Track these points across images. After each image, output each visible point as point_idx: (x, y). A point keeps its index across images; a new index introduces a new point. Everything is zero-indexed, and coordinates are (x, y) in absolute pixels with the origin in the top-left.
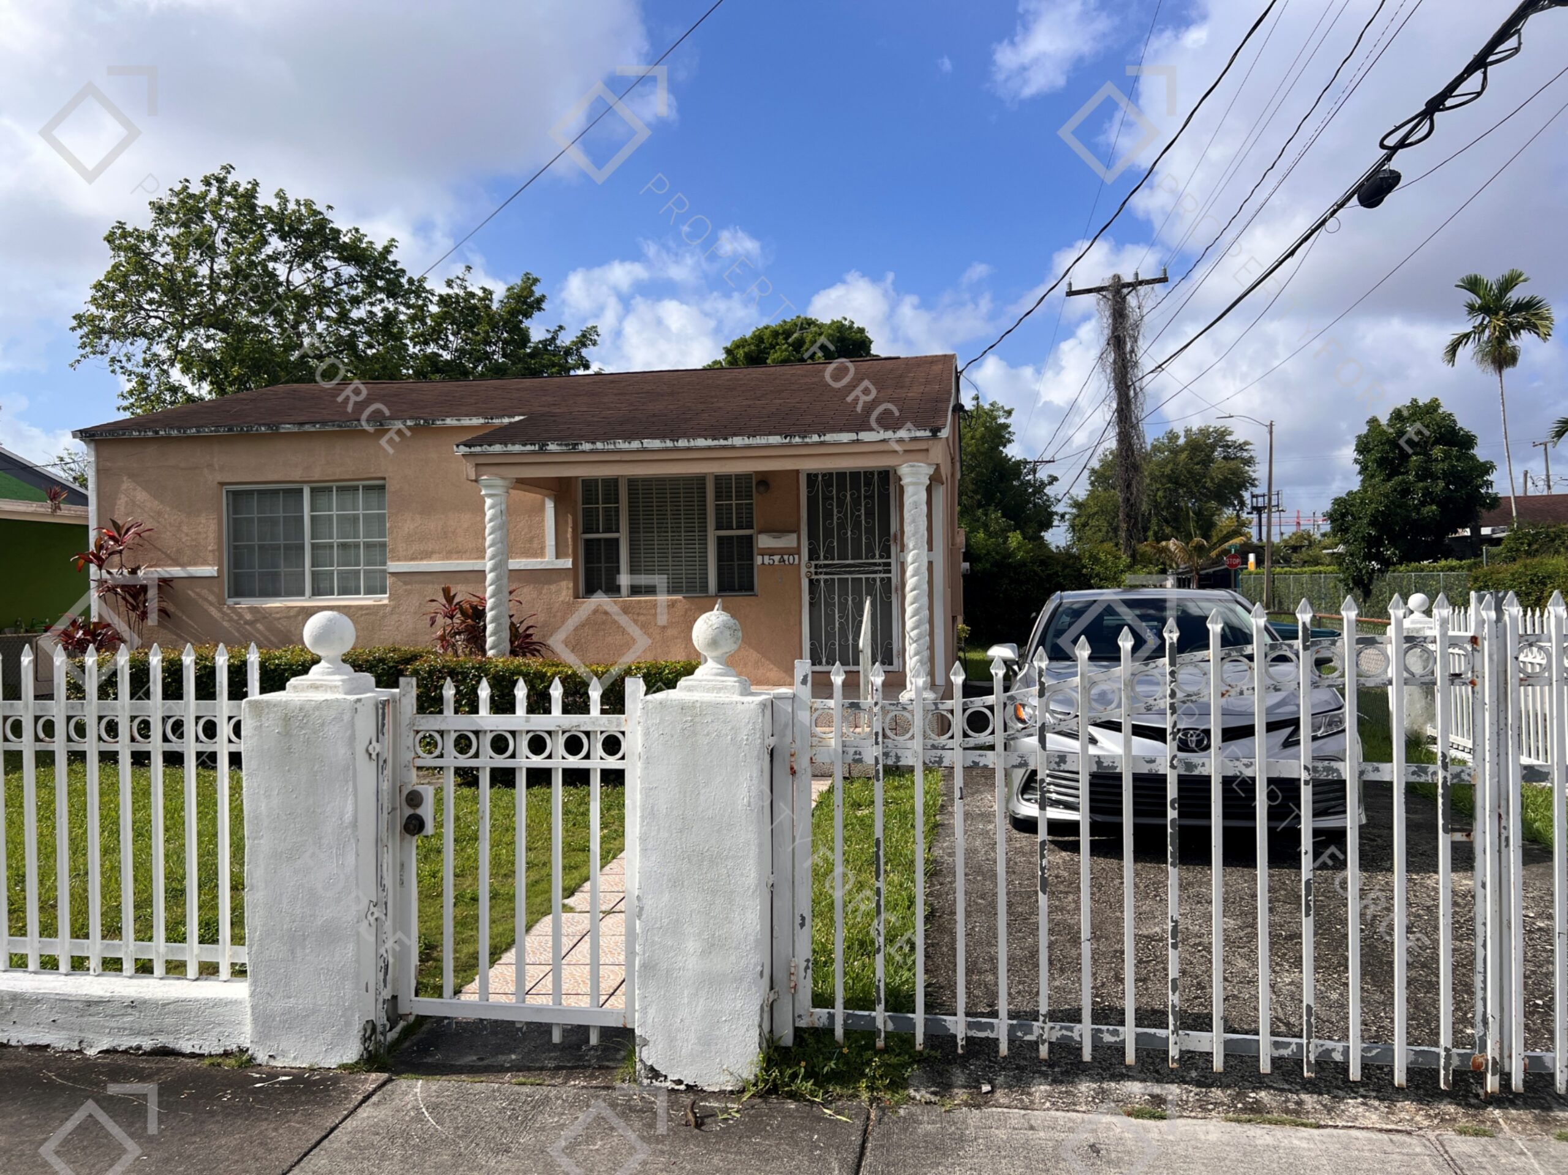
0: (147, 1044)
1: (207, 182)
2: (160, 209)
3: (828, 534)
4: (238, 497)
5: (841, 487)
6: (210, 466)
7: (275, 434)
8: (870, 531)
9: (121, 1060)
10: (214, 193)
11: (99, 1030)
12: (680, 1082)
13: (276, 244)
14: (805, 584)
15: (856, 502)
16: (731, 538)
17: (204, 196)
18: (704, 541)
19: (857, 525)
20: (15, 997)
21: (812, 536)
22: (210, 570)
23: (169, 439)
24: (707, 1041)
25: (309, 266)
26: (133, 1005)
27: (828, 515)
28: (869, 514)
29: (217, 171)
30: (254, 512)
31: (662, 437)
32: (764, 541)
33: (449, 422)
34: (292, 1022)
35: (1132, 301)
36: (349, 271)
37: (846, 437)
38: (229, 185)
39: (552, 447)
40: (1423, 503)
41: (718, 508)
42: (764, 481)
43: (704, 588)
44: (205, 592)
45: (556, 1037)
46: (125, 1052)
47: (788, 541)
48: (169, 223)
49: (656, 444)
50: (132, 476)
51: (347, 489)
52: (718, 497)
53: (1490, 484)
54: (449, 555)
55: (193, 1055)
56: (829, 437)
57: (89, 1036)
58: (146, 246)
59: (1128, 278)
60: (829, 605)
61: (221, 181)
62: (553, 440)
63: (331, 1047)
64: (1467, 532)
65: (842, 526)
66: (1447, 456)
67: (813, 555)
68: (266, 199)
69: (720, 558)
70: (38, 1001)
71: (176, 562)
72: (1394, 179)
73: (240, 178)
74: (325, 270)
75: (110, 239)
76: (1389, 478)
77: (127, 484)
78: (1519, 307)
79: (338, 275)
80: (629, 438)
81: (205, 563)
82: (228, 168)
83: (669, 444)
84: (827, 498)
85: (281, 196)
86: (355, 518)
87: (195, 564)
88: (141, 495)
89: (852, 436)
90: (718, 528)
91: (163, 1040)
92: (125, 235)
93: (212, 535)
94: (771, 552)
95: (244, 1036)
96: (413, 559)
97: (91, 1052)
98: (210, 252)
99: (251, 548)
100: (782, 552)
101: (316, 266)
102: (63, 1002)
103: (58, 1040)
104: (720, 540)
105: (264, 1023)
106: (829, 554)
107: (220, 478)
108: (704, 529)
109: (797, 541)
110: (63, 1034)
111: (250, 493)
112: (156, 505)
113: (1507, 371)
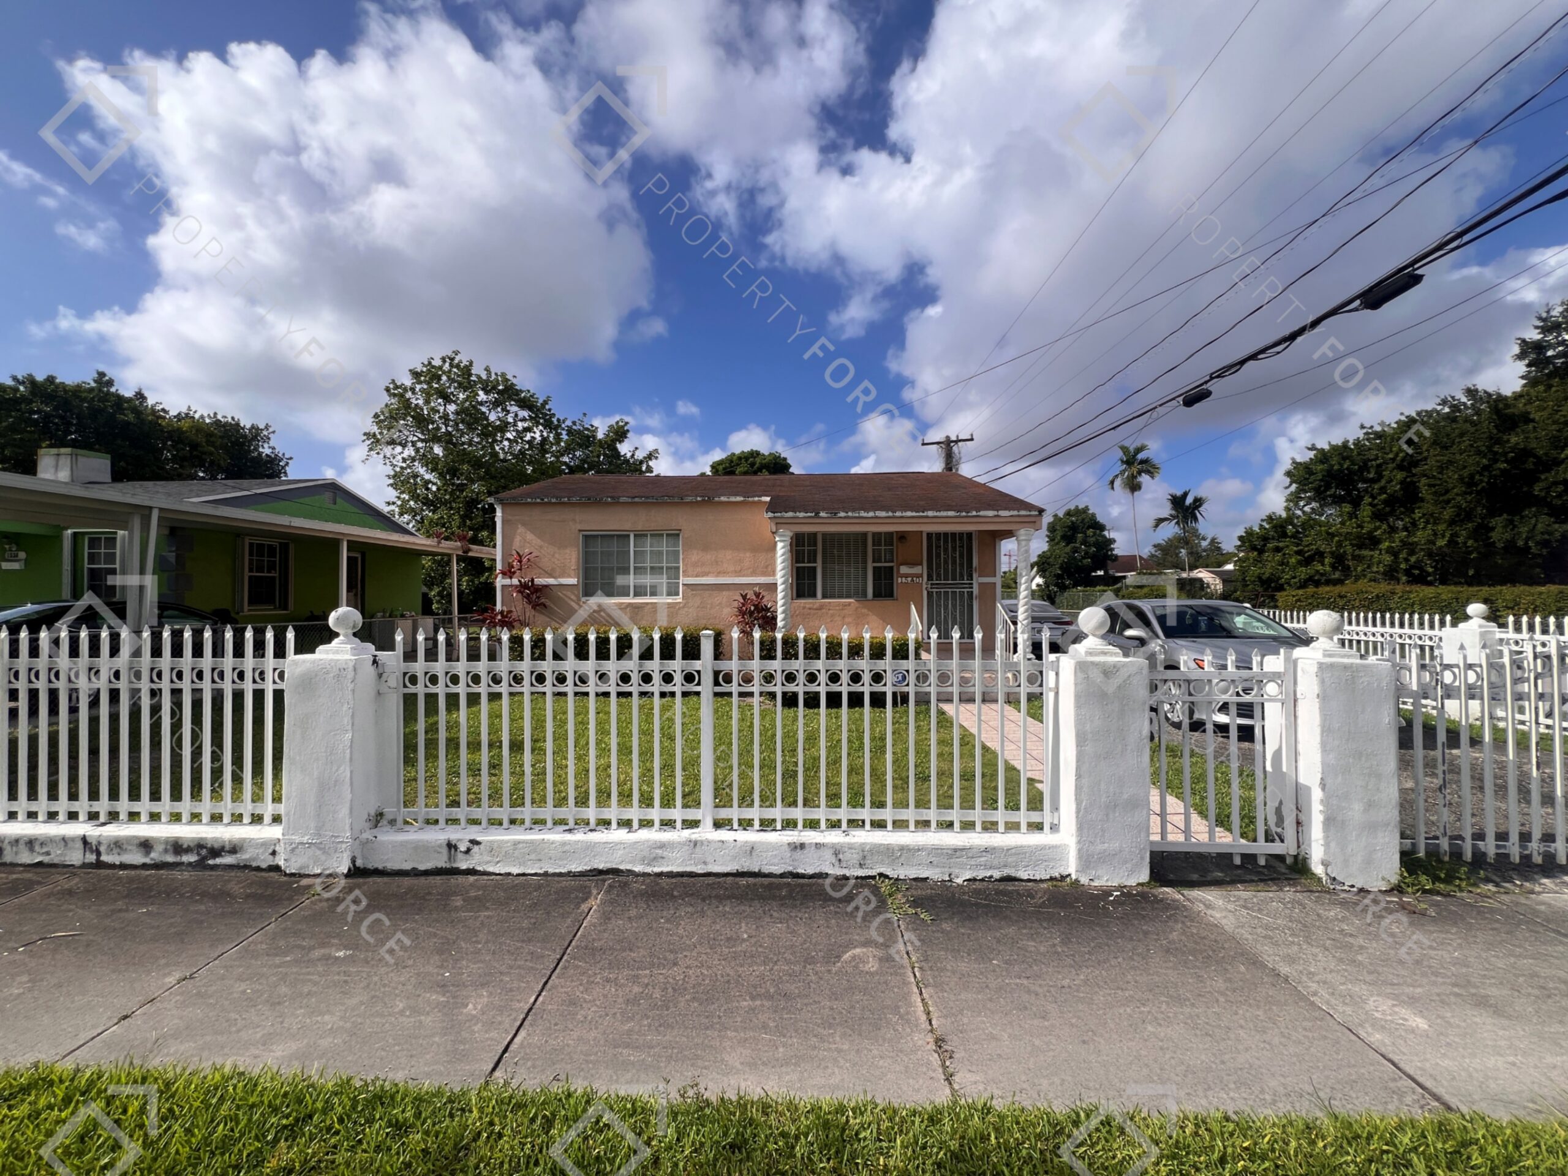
0: (997, 874)
1: (444, 360)
2: (416, 374)
3: (938, 566)
4: (589, 539)
5: (946, 542)
6: (574, 520)
7: (616, 503)
8: (962, 565)
9: (977, 885)
10: (447, 367)
11: (962, 866)
12: (1353, 886)
13: (482, 396)
14: (925, 593)
15: (954, 549)
16: (880, 568)
17: (440, 368)
18: (865, 569)
19: (954, 562)
20: (902, 848)
21: (930, 567)
22: (573, 581)
23: (550, 503)
24: (1368, 861)
25: (499, 409)
26: (986, 850)
27: (938, 556)
28: (961, 556)
29: (450, 354)
30: (598, 547)
31: (887, 511)
32: (904, 570)
33: (723, 499)
34: (1104, 858)
35: (955, 449)
36: (524, 413)
37: (991, 513)
38: (456, 361)
39: (822, 514)
40: (1084, 558)
41: (874, 550)
42: (902, 537)
43: (865, 594)
44: (569, 594)
45: (1237, 861)
46: (982, 880)
47: (917, 570)
48: (420, 382)
49: (883, 514)
50: (524, 524)
51: (657, 535)
52: (874, 545)
53: (1113, 549)
54: (719, 574)
55: (1029, 880)
56: (982, 513)
57: (955, 871)
58: (409, 395)
59: (954, 438)
60: (939, 606)
61: (452, 359)
62: (824, 510)
63: (1132, 872)
64: (1101, 573)
65: (946, 562)
66: (1095, 534)
67: (930, 578)
68: (478, 370)
69: (874, 580)
70: (919, 850)
71: (551, 576)
72: (1208, 394)
73: (463, 359)
74: (508, 412)
75: (388, 390)
76: (1067, 544)
77: (521, 529)
78: (1143, 462)
79: (516, 415)
80: (867, 510)
81: (569, 576)
82: (457, 353)
83: (890, 514)
84: (938, 547)
85: (487, 370)
86: (660, 553)
87: (563, 577)
88: (530, 536)
89: (995, 513)
90: (874, 562)
91: (1006, 872)
92: (396, 387)
93: (574, 561)
94: (906, 576)
95: (1071, 867)
96: (697, 576)
97: (959, 881)
98: (447, 398)
99: (596, 569)
100: (912, 576)
101: (503, 410)
102: (937, 851)
103: (935, 874)
104: (874, 568)
105: (1086, 860)
106: (939, 577)
107: (579, 527)
108: (865, 562)
109: (921, 570)
110: (938, 870)
111: (596, 536)
112: (539, 542)
113: (1136, 493)
